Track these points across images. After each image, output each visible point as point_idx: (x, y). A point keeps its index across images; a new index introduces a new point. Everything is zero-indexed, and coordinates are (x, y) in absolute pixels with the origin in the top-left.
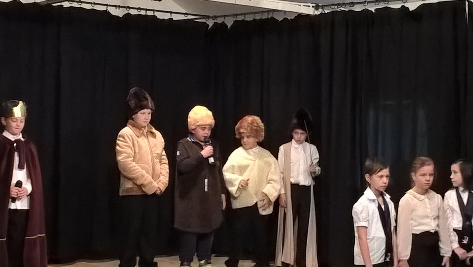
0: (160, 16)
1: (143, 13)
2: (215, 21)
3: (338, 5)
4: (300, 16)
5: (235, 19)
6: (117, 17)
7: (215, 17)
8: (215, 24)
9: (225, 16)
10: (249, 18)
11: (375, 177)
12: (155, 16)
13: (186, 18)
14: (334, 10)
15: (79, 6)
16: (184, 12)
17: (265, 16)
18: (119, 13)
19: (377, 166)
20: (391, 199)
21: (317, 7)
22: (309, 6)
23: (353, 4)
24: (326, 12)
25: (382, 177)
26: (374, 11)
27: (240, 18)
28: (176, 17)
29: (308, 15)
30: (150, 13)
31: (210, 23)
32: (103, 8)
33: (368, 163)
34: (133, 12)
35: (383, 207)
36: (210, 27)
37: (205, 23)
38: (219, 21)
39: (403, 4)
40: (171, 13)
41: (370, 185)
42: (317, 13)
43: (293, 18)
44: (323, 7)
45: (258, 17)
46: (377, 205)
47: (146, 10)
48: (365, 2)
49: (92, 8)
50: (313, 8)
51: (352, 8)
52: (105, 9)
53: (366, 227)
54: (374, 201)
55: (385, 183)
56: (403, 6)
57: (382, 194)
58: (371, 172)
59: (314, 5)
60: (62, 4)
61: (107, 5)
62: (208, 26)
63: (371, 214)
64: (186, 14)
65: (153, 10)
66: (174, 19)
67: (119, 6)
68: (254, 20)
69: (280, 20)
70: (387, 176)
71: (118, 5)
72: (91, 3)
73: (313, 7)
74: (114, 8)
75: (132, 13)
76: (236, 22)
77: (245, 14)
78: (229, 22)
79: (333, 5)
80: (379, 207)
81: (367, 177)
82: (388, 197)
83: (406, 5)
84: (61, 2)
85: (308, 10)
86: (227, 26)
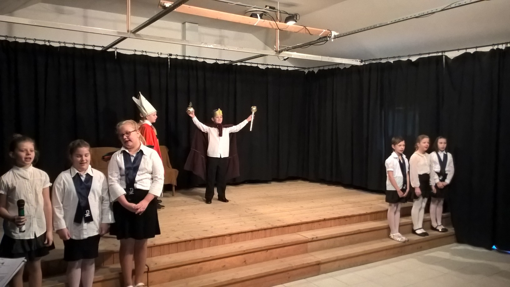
0: (283, 68)
1: (274, 67)
3: (374, 60)
4: (353, 66)
5: (319, 69)
6: (262, 69)
7: (309, 68)
8: (309, 71)
9: (314, 68)
10: (326, 68)
11: (397, 146)
12: (280, 69)
13: (295, 69)
14: (371, 62)
15: (245, 65)
17: (334, 67)
18: (263, 67)
19: (397, 140)
20: (406, 157)
21: (362, 61)
22: (358, 61)
23: (381, 59)
24: (367, 64)
25: (400, 146)
26: (392, 62)
27: (321, 68)
28: (290, 69)
29: (357, 66)
30: (278, 67)
31: (306, 71)
32: (256, 65)
33: (393, 139)
35: (402, 161)
37: (304, 71)
38: (311, 70)
39: (408, 58)
40: (287, 67)
41: (394, 150)
42: (362, 64)
43: (349, 67)
44: (365, 61)
45: (330, 67)
46: (399, 160)
47: (276, 65)
48: (388, 58)
49: (251, 65)
51: (380, 61)
52: (257, 66)
53: (392, 171)
54: (397, 158)
55: (403, 149)
56: (408, 60)
57: (401, 155)
58: (395, 144)
60: (237, 63)
61: (258, 64)
62: (305, 72)
63: (395, 165)
64: (295, 67)
65: (279, 66)
66: (289, 70)
68: (329, 69)
69: (342, 69)
70: (403, 145)
71: (262, 63)
72: (250, 63)
73: (360, 61)
74: (261, 65)
75: (269, 67)
77: (324, 66)
78: (316, 71)
79: (370, 60)
80: (400, 162)
81: (393, 146)
82: (404, 156)
83: (410, 59)
84: (236, 63)
85: (357, 63)
86: (314, 72)
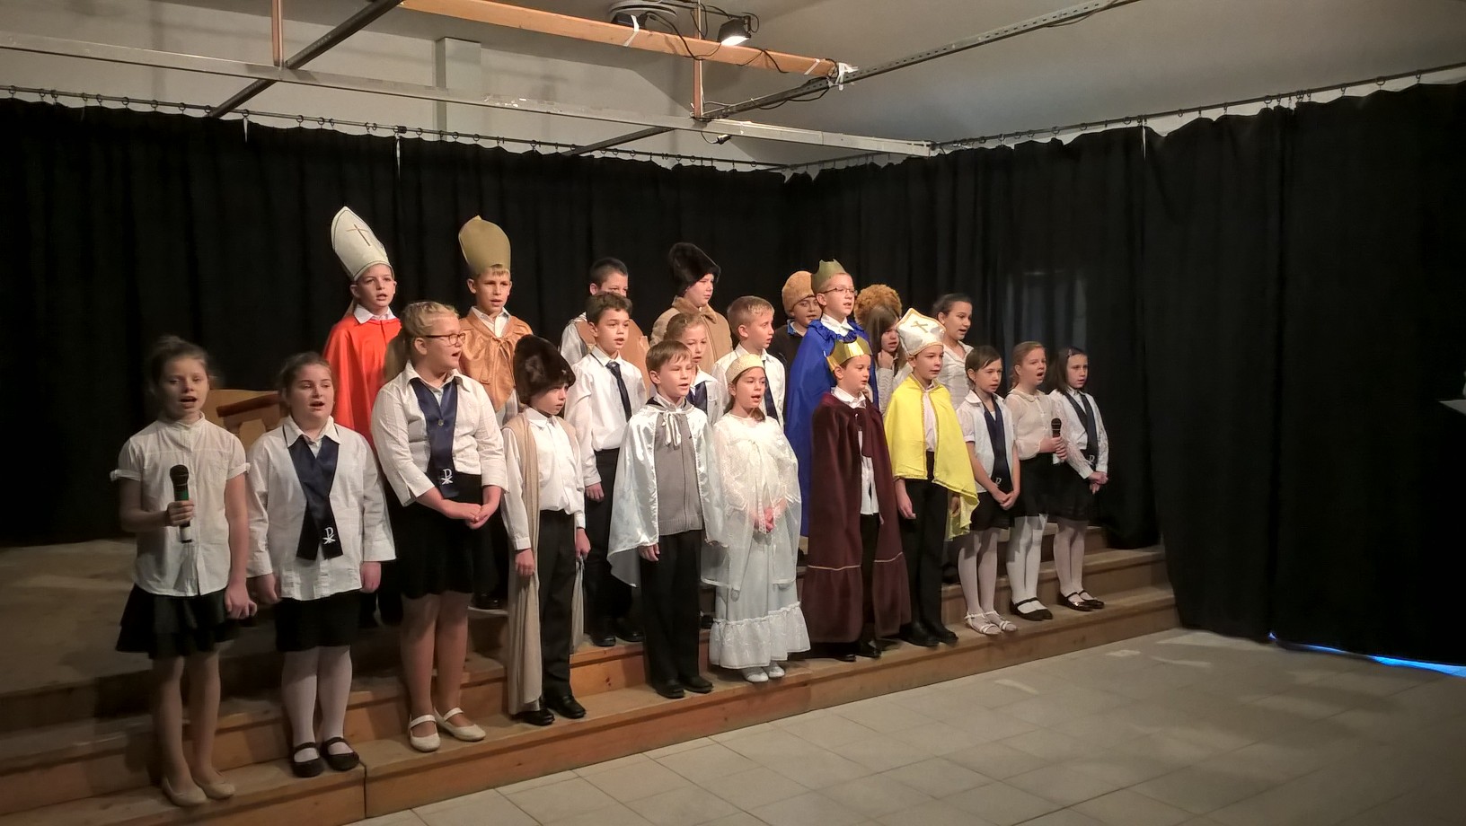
0: (721, 167)
1: (698, 163)
2: (795, 171)
3: (963, 141)
4: (911, 160)
5: (821, 168)
6: (666, 169)
7: (795, 166)
8: (795, 175)
9: (807, 165)
10: (841, 165)
12: (713, 168)
13: (756, 169)
14: (958, 149)
15: (615, 156)
16: (751, 160)
17: (862, 162)
18: (667, 164)
19: (983, 358)
21: (933, 147)
22: (923, 145)
23: (984, 139)
24: (947, 152)
25: (991, 372)
26: (1013, 148)
27: (829, 166)
28: (741, 168)
29: (921, 158)
30: (707, 164)
32: (646, 158)
34: (686, 163)
35: (993, 414)
36: (786, 180)
37: (782, 174)
38: (800, 171)
39: (1054, 136)
40: (733, 162)
42: (934, 154)
43: (900, 162)
44: (941, 145)
45: (852, 164)
46: (983, 412)
47: (702, 159)
48: (1001, 135)
49: (631, 158)
50: (928, 148)
51: (982, 145)
52: (650, 160)
53: (974, 443)
54: (978, 406)
55: (996, 380)
56: (1054, 140)
57: (992, 397)
58: (977, 366)
59: (929, 143)
60: (593, 153)
61: (651, 154)
62: (785, 178)
64: (756, 163)
65: (712, 160)
66: (738, 170)
67: (667, 155)
68: (847, 168)
69: (883, 166)
70: (999, 370)
71: (665, 152)
72: (629, 152)
73: (928, 146)
74: (662, 158)
75: (684, 165)
76: (823, 171)
77: (834, 160)
78: (814, 173)
79: (955, 142)
81: (971, 374)
82: (1000, 400)
83: (1058, 137)
84: (590, 151)
85: (923, 151)
86: (809, 177)
